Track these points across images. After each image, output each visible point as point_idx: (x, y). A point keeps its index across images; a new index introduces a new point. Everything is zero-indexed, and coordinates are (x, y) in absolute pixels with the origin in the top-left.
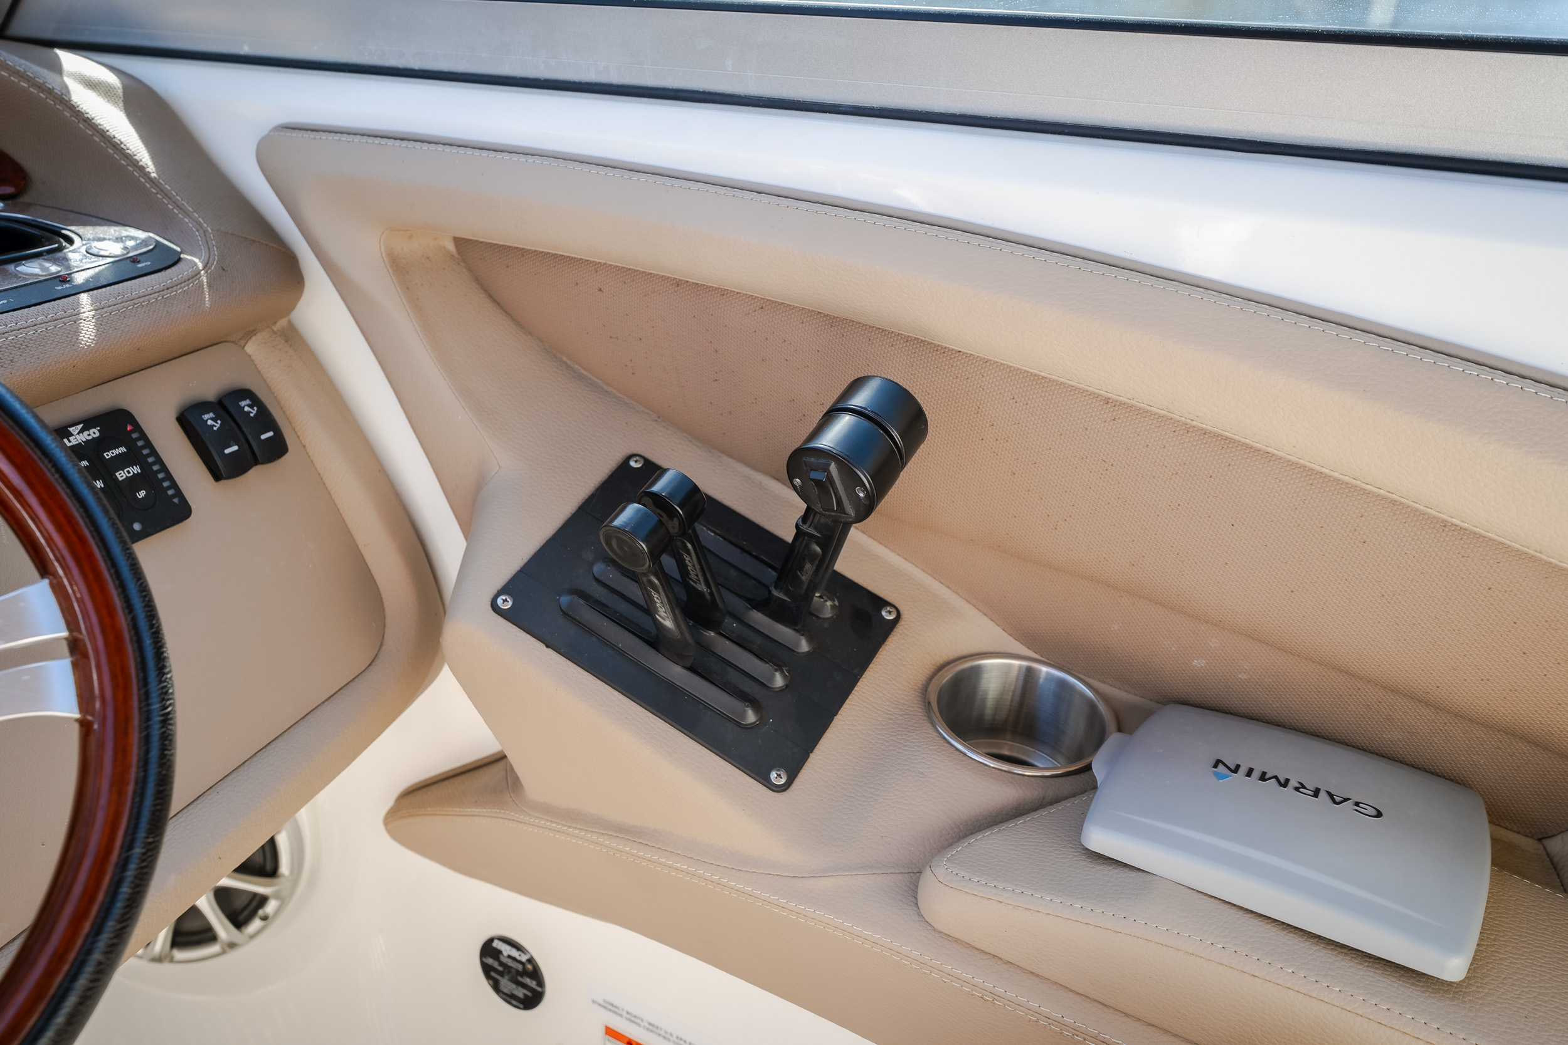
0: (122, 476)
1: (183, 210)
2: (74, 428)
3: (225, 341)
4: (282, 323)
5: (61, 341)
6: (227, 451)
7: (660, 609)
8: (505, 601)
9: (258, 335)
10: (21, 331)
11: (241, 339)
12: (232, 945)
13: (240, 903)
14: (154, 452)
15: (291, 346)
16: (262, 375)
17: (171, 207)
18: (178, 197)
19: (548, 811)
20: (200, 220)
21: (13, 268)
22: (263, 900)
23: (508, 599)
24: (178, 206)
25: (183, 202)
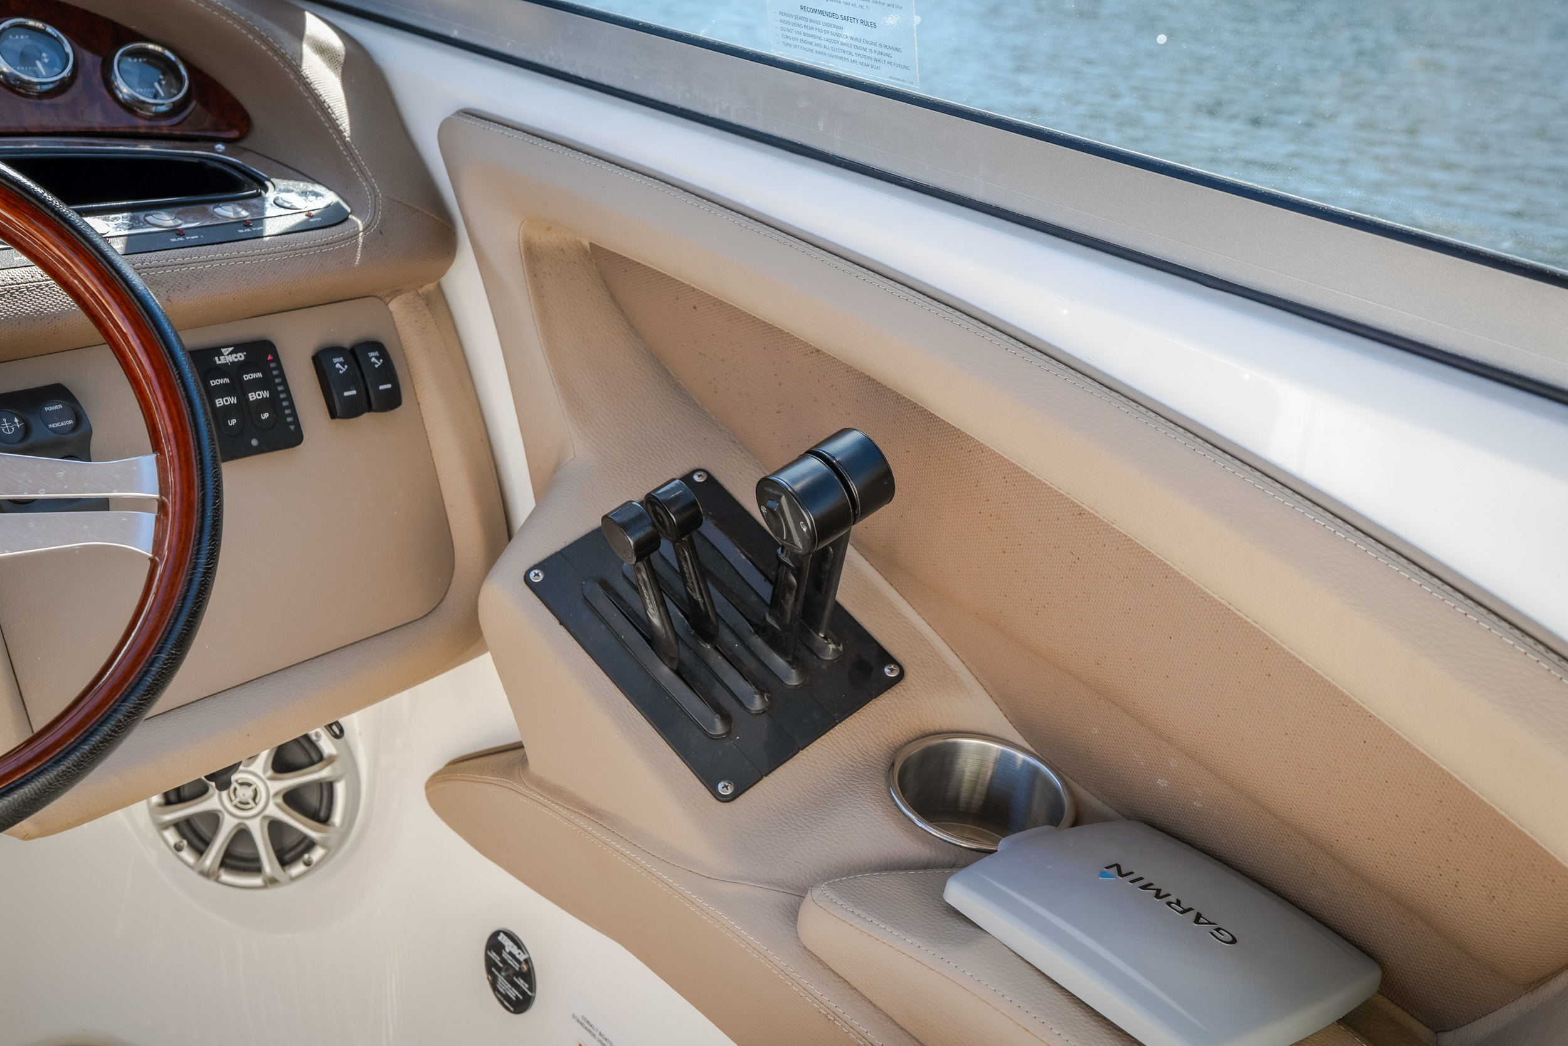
0: (253, 398)
1: (364, 174)
2: (226, 349)
3: (372, 296)
4: (430, 287)
5: (229, 276)
6: (346, 394)
7: (649, 605)
8: (537, 575)
9: (403, 294)
10: (201, 264)
11: (387, 296)
12: (272, 881)
13: (289, 841)
14: (284, 382)
15: (430, 310)
16: (397, 332)
17: (355, 169)
18: (363, 163)
19: (542, 786)
20: (376, 185)
21: (212, 208)
22: (311, 845)
23: (540, 574)
24: (361, 170)
25: (366, 167)
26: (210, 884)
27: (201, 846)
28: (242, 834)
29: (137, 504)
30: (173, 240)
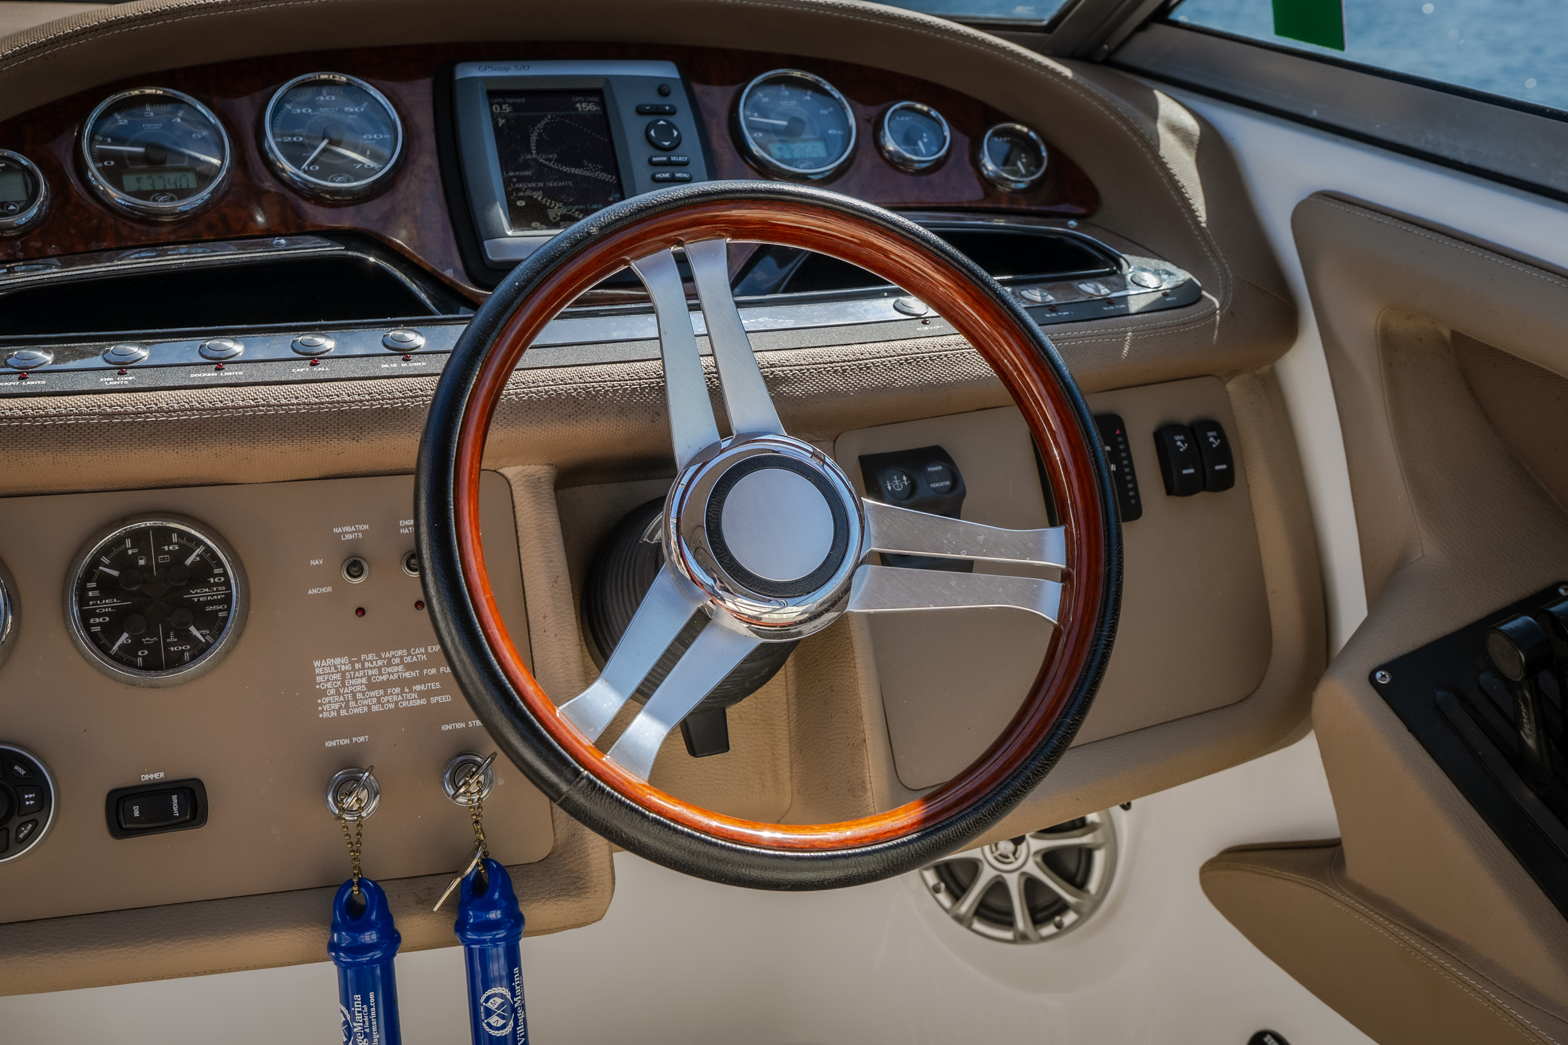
1: (1215, 254)
3: (1212, 376)
4: (1266, 368)
5: (1097, 353)
6: (1185, 472)
7: (1525, 725)
8: (1383, 676)
9: (1241, 375)
10: (1074, 339)
11: (1226, 376)
12: (1023, 938)
13: (1043, 900)
14: (1129, 457)
15: (1266, 391)
16: (1232, 412)
17: (1205, 249)
18: (1214, 243)
19: (1362, 893)
20: (1227, 266)
21: (1076, 284)
22: (1064, 908)
23: (1387, 676)
24: (1211, 250)
25: (1217, 247)
26: (961, 929)
27: (958, 892)
28: (998, 886)
29: (1044, 573)
30: (1048, 315)
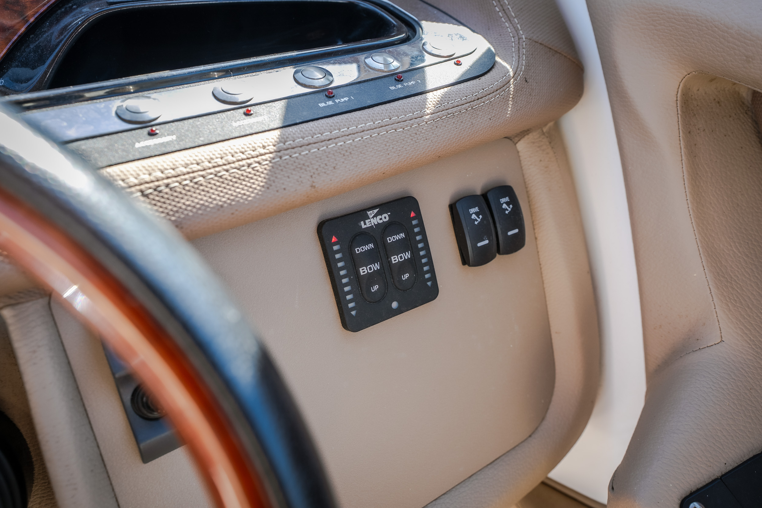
0: (396, 260)
1: (507, 15)
2: (371, 212)
3: (506, 139)
5: (379, 149)
6: (479, 244)
9: (530, 134)
11: (516, 136)
15: (552, 148)
17: (497, 9)
20: (519, 26)
21: (363, 58)
24: (504, 10)
25: (509, 7)
30: (322, 105)
